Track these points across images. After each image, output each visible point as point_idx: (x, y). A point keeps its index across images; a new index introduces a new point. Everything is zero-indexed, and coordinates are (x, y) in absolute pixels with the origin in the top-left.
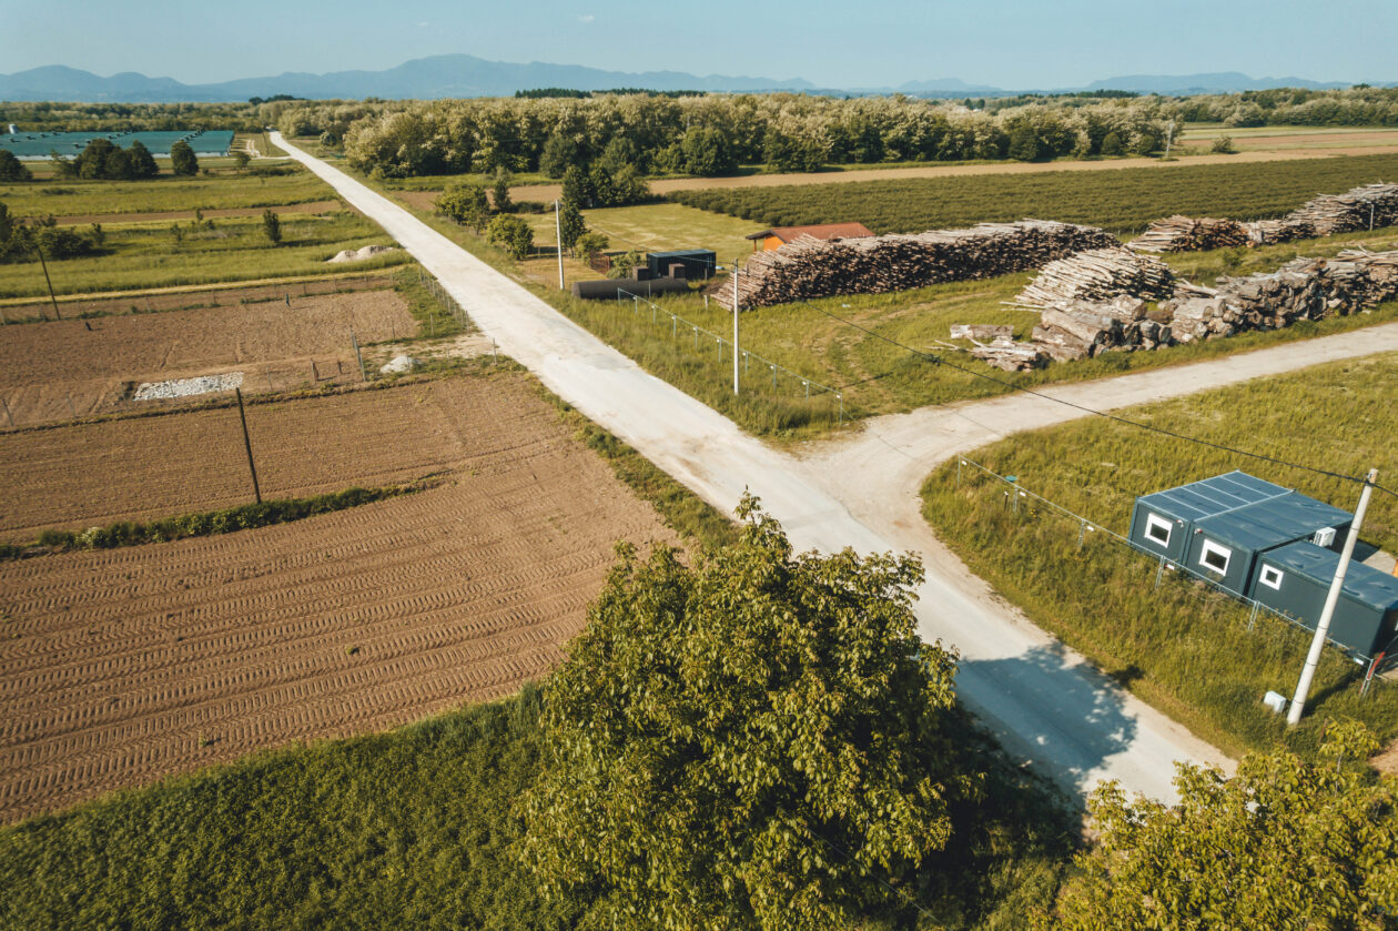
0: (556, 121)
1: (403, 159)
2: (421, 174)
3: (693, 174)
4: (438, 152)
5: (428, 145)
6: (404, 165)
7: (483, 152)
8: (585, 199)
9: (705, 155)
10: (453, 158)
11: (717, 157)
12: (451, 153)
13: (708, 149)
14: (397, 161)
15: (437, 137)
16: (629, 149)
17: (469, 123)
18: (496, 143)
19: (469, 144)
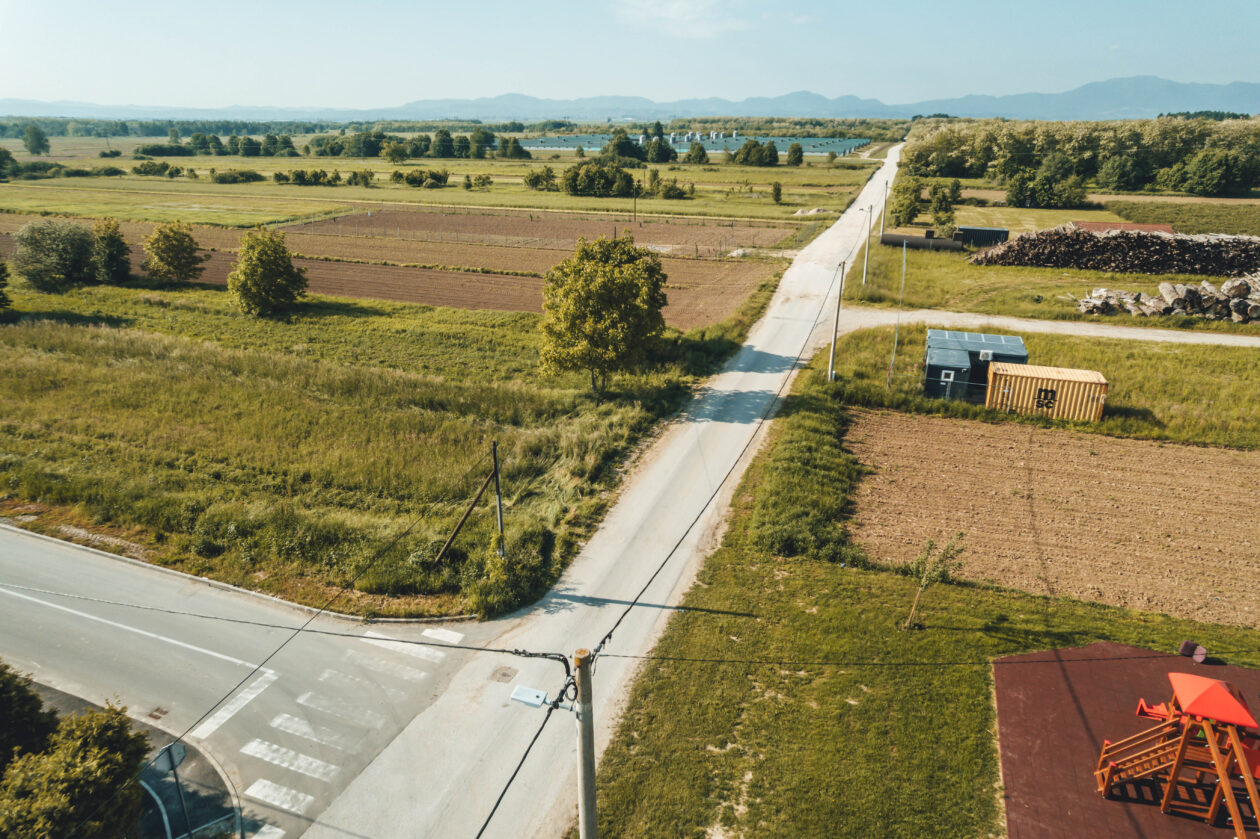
0: (1070, 139)
1: (932, 163)
2: (942, 176)
3: (1191, 192)
4: (961, 160)
5: (954, 154)
6: (933, 167)
7: (995, 163)
8: (1025, 199)
9: (1209, 176)
10: (971, 166)
11: (1221, 178)
12: (971, 161)
13: (1215, 169)
14: (927, 165)
15: (963, 148)
16: (1124, 166)
17: (992, 139)
18: (1009, 155)
19: (988, 154)
